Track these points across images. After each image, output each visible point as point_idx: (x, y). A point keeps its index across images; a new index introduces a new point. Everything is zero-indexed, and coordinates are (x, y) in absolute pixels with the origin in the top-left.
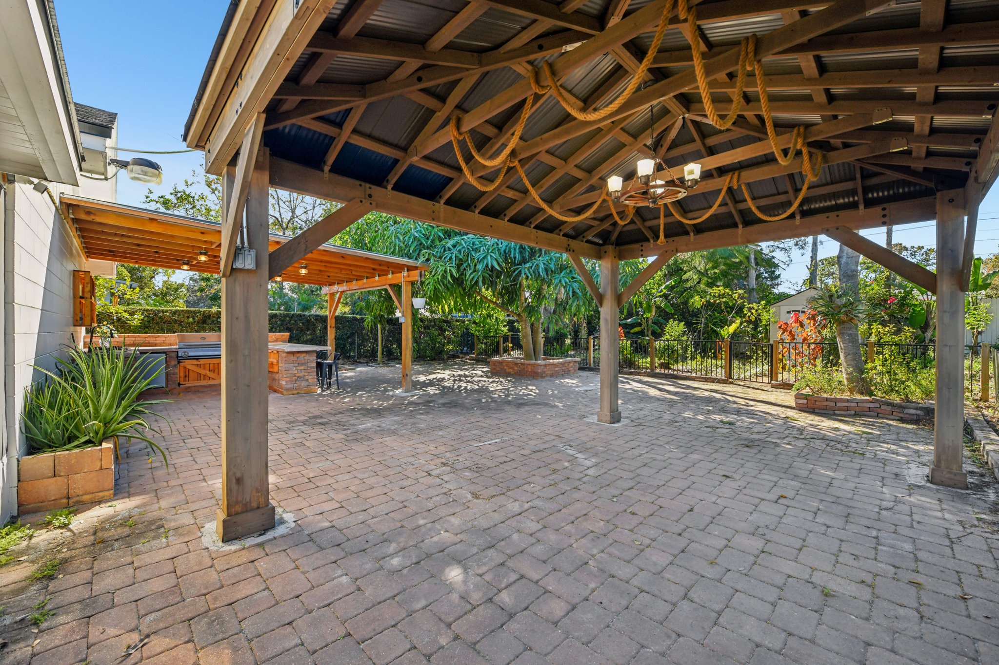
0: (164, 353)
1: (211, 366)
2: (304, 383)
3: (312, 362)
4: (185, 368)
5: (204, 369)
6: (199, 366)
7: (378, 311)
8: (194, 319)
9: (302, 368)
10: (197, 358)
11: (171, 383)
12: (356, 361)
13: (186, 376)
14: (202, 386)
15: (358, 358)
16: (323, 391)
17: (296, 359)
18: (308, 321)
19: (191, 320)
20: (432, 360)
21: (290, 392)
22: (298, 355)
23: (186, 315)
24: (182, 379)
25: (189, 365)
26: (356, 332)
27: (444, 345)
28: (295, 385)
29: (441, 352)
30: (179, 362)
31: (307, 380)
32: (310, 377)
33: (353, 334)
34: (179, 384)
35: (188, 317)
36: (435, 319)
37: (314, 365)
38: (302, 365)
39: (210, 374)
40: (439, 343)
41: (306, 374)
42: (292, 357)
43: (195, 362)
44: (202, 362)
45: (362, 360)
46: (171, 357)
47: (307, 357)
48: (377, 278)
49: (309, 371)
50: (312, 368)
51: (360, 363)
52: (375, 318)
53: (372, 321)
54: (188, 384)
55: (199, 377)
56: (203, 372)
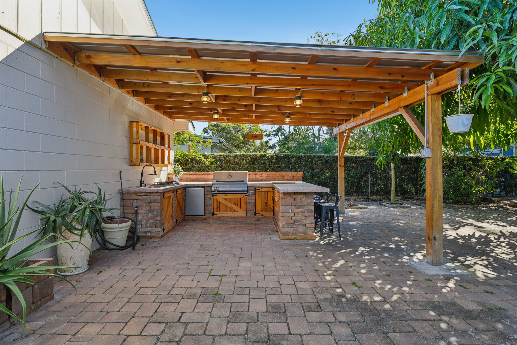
0: (203, 187)
1: (236, 200)
2: (301, 228)
3: (309, 204)
4: (217, 200)
5: (231, 202)
6: (227, 199)
7: (391, 149)
8: (246, 161)
9: (299, 210)
10: (225, 193)
11: (207, 212)
12: (369, 199)
13: (218, 208)
14: (228, 217)
15: (372, 195)
16: (321, 239)
17: (293, 200)
18: (327, 161)
19: (244, 161)
20: (455, 203)
21: (287, 237)
22: (295, 196)
23: (242, 158)
24: (215, 210)
25: (220, 198)
26: (370, 171)
27: (471, 187)
28: (292, 229)
29: (468, 195)
30: (213, 196)
31: (305, 225)
32: (308, 222)
33: (366, 173)
34: (213, 214)
35: (243, 160)
36: (458, 157)
37: (312, 208)
38: (299, 207)
39: (235, 207)
40: (466, 184)
41: (303, 218)
42: (288, 199)
43: (224, 196)
44: (229, 196)
45: (375, 198)
46: (208, 191)
47: (305, 199)
48: (387, 103)
49: (306, 214)
50: (309, 211)
51: (373, 200)
52: (387, 157)
53: (385, 160)
54: (219, 214)
55: (227, 209)
56: (230, 205)
